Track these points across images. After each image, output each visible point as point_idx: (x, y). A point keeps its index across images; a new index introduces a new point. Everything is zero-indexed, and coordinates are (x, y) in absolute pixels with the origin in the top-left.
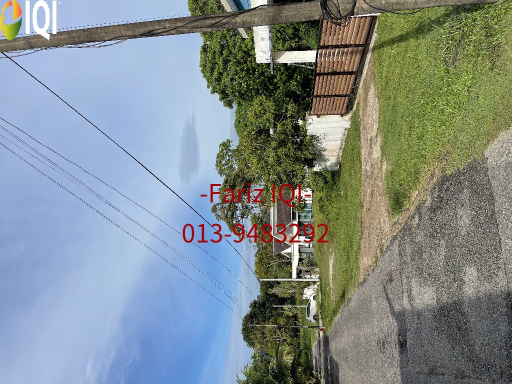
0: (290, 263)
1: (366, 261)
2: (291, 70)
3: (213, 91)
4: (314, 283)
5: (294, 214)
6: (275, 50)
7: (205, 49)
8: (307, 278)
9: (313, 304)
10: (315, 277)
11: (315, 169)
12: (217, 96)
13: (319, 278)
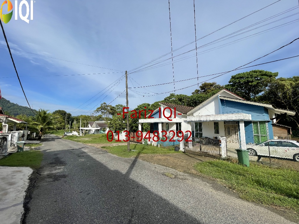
0: (85, 127)
1: (90, 144)
2: (137, 127)
3: (138, 106)
4: (79, 135)
5: (102, 128)
6: (142, 124)
7: (149, 105)
8: (81, 132)
9: (71, 134)
10: (81, 135)
11: (114, 133)
12: (137, 107)
13: (81, 136)
